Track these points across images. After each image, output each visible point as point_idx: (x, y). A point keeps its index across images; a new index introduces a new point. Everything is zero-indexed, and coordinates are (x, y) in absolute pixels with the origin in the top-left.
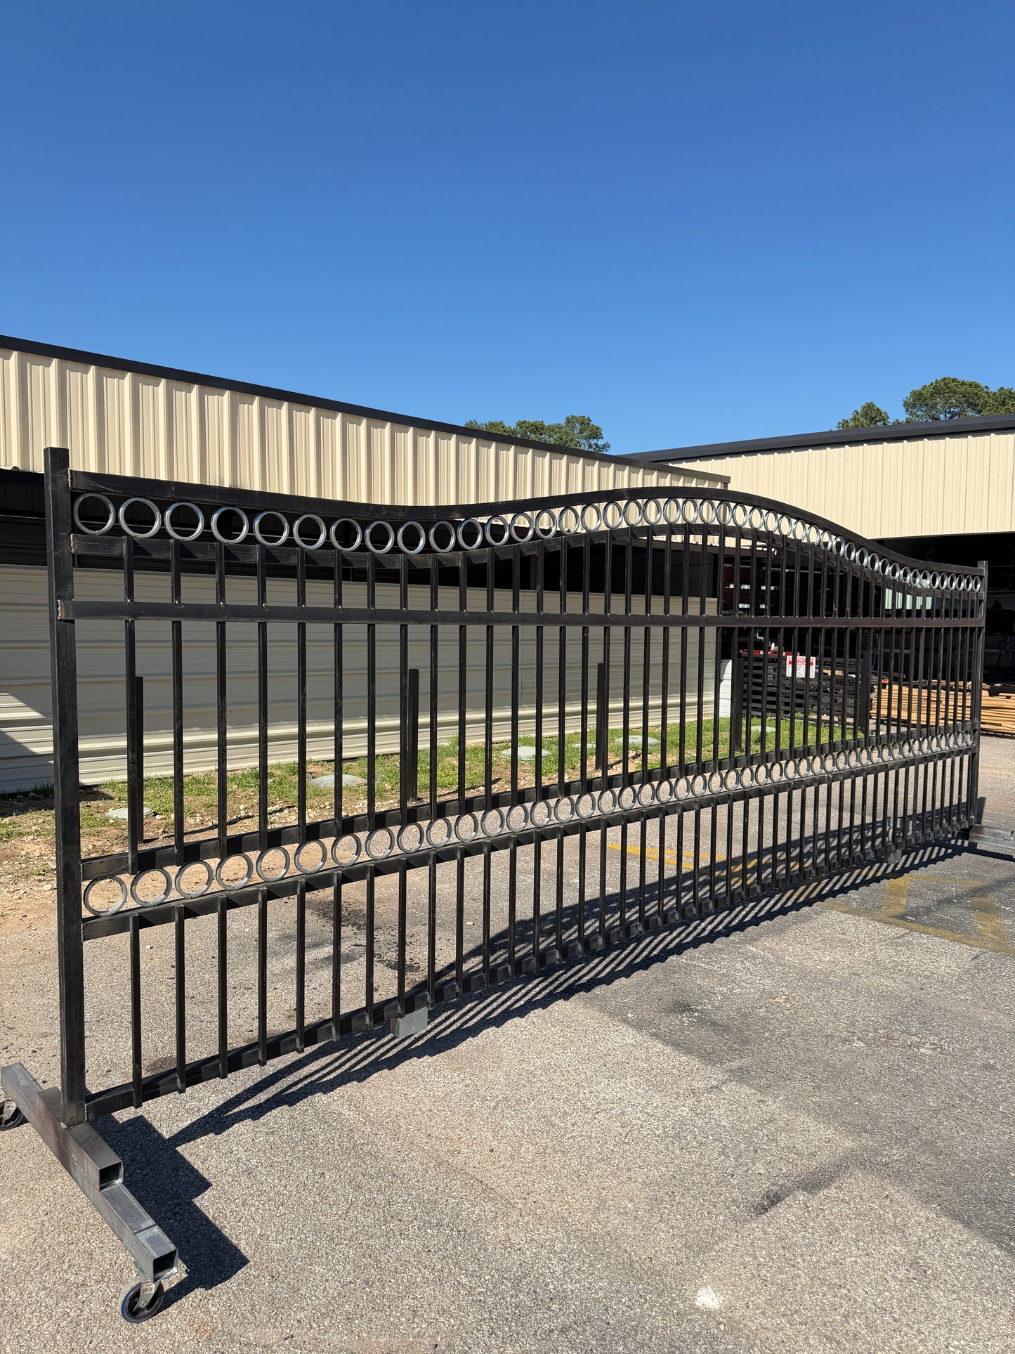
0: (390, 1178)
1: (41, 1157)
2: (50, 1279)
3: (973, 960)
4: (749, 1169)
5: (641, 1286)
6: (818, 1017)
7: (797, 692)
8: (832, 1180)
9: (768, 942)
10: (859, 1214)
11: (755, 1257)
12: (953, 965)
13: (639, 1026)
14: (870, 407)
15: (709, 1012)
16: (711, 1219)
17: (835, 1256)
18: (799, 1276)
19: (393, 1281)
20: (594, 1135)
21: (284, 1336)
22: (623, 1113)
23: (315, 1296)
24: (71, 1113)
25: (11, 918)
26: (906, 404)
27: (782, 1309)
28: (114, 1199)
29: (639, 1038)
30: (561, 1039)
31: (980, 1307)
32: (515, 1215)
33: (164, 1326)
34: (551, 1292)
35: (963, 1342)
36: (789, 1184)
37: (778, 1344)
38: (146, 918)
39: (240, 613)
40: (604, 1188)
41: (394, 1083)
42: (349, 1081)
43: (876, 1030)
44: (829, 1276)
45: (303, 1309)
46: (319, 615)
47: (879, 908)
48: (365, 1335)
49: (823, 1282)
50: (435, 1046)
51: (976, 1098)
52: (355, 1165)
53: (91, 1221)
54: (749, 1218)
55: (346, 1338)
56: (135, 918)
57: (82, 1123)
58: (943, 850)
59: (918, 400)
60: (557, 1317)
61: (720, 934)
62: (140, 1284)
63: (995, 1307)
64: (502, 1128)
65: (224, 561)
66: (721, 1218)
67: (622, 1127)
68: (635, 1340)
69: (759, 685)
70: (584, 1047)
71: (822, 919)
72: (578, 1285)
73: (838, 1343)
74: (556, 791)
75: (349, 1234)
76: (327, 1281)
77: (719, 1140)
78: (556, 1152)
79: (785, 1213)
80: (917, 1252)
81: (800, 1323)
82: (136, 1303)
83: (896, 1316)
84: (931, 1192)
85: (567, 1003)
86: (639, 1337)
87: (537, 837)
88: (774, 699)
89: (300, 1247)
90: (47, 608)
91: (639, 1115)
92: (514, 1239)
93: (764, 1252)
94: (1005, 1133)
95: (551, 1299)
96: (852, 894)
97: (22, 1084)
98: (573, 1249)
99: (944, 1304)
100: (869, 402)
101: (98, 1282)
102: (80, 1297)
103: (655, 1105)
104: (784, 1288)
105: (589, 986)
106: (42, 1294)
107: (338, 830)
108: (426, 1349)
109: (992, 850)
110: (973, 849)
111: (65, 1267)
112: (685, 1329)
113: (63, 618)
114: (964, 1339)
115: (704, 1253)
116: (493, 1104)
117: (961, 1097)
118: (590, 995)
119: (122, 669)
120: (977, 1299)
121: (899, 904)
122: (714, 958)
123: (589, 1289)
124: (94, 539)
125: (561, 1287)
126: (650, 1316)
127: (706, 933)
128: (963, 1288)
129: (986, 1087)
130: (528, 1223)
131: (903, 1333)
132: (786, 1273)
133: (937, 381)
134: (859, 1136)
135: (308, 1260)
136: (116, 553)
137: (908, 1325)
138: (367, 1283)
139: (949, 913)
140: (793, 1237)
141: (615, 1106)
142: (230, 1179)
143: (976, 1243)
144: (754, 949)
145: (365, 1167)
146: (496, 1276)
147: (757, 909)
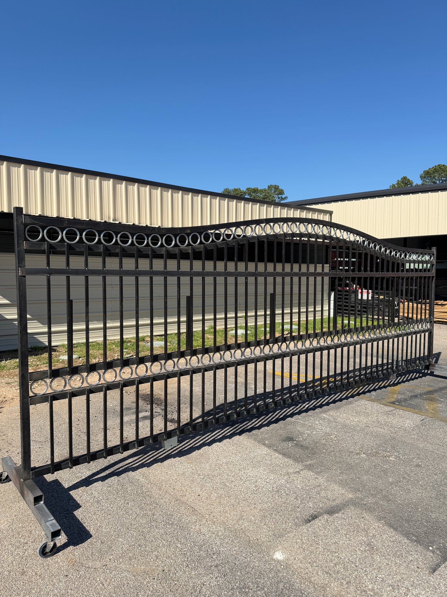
0: (155, 505)
1: (16, 494)
2: (13, 540)
3: (421, 421)
4: (306, 505)
5: (251, 550)
6: (348, 444)
7: (363, 306)
8: (340, 510)
9: (331, 413)
10: (350, 524)
11: (302, 540)
12: (411, 423)
13: (269, 446)
14: (405, 178)
15: (301, 441)
16: (286, 525)
17: (335, 541)
18: (319, 548)
19: (150, 545)
20: (242, 490)
21: (103, 565)
22: (256, 482)
23: (118, 550)
24: (25, 475)
25: (15, 400)
26: (421, 177)
27: (309, 561)
28: (40, 510)
29: (269, 451)
30: (236, 451)
31: (394, 562)
32: (204, 521)
33: (56, 560)
34: (214, 551)
35: (383, 576)
36: (321, 511)
37: (305, 574)
38: (55, 397)
39: (95, 272)
40: (243, 511)
41: (163, 468)
42: (144, 467)
43: (372, 450)
44: (332, 548)
45: (112, 555)
46: (129, 273)
47: (384, 399)
48: (136, 565)
49: (328, 550)
50: (181, 454)
51: (410, 478)
52: (141, 500)
53: (32, 519)
54: (302, 524)
55: (128, 566)
56: (51, 396)
57: (29, 479)
58: (418, 374)
59: (427, 175)
60: (215, 561)
61: (311, 409)
62: (47, 542)
63: (400, 562)
64: (205, 487)
65: (87, 251)
66: (290, 524)
67: (255, 487)
68: (245, 571)
69: (347, 302)
70: (245, 454)
71: (358, 403)
72: (225, 549)
73: (330, 574)
74: (234, 346)
75: (135, 527)
76: (123, 544)
77: (295, 493)
78: (226, 496)
79: (317, 523)
80: (371, 540)
81: (316, 566)
82: (45, 550)
83: (357, 565)
84: (382, 516)
85: (240, 437)
86: (247, 570)
87: (226, 366)
88: (353, 309)
89: (115, 531)
90: (15, 271)
91: (263, 482)
92: (202, 530)
93: (306, 538)
94: (420, 493)
95: (214, 554)
96: (373, 393)
97: (9, 464)
98: (226, 535)
99: (379, 561)
100: (405, 176)
101: (32, 542)
102: (24, 548)
103: (270, 478)
104: (312, 552)
105: (250, 430)
106: (10, 546)
107: (137, 362)
108: (160, 571)
109: (441, 375)
110: (432, 374)
111: (20, 536)
112: (267, 567)
113: (21, 275)
114: (384, 574)
115: (281, 538)
116: (202, 477)
117: (404, 478)
118: (251, 433)
119: (65, 297)
120: (393, 559)
121: (393, 397)
122: (307, 419)
123: (230, 550)
124: (34, 243)
125: (219, 549)
126: (253, 561)
127: (305, 408)
128: (388, 555)
129: (415, 474)
130: (209, 524)
131: (359, 571)
132: (314, 546)
133: (435, 166)
134: (356, 493)
135: (117, 536)
136: (43, 249)
137: (361, 568)
138: (139, 545)
139: (414, 402)
140: (319, 532)
141: (253, 478)
142: (90, 504)
143: (398, 537)
144: (325, 416)
145: (145, 501)
146: (192, 544)
147: (329, 399)
